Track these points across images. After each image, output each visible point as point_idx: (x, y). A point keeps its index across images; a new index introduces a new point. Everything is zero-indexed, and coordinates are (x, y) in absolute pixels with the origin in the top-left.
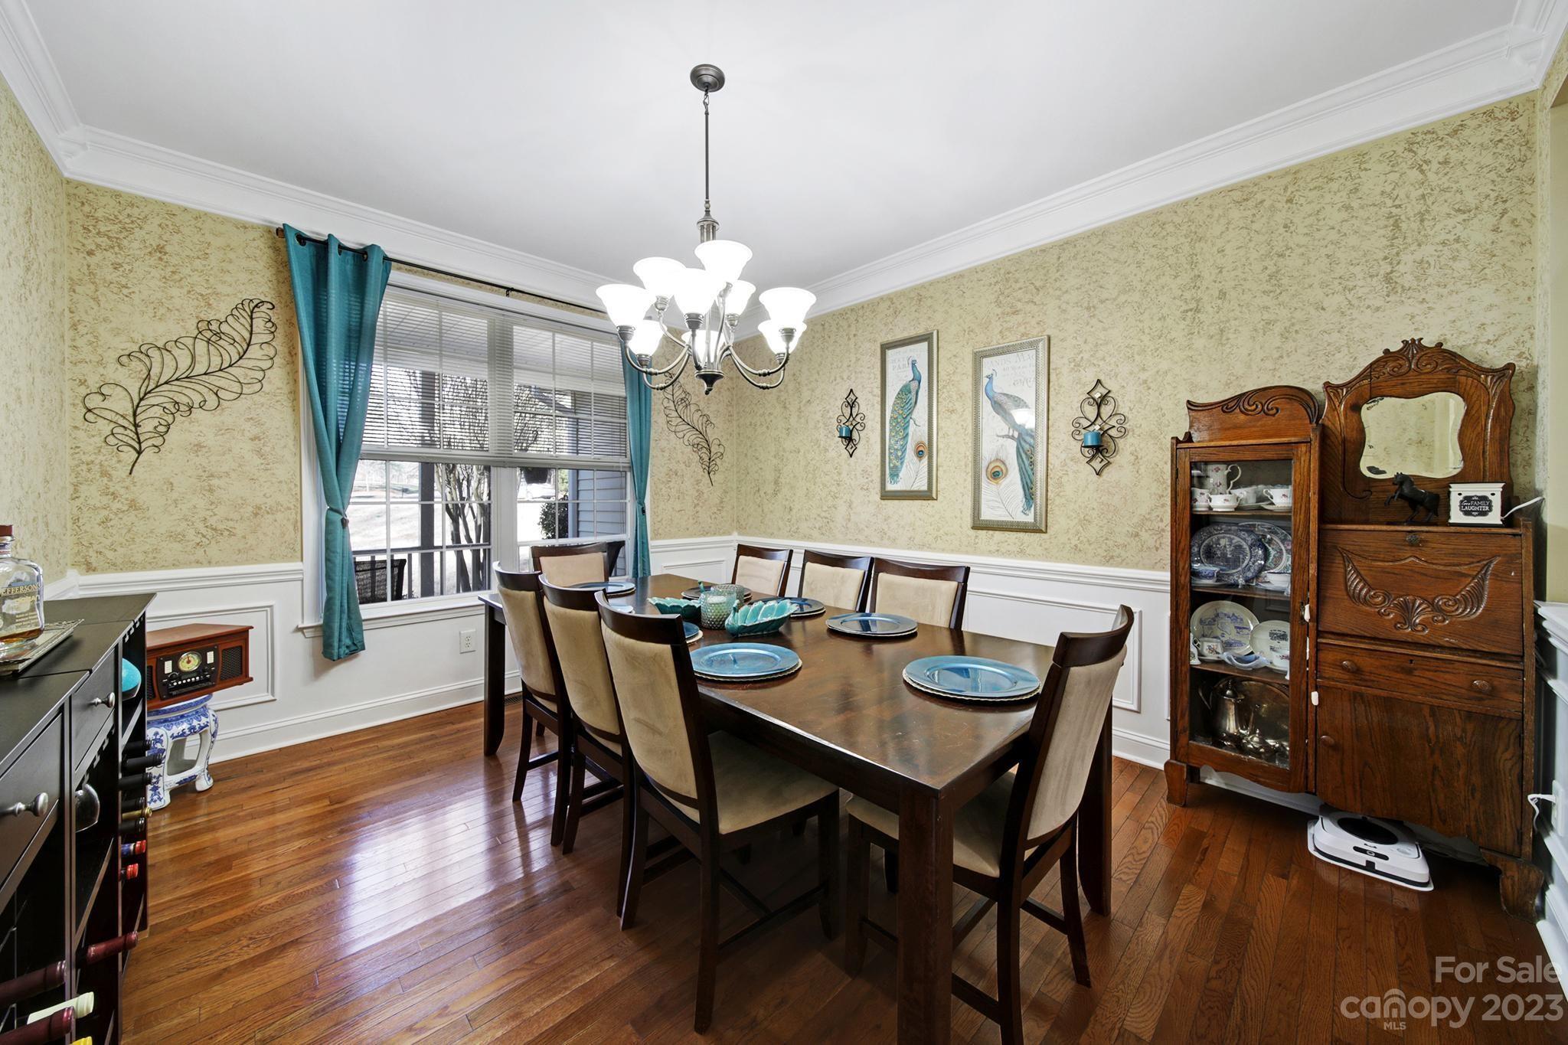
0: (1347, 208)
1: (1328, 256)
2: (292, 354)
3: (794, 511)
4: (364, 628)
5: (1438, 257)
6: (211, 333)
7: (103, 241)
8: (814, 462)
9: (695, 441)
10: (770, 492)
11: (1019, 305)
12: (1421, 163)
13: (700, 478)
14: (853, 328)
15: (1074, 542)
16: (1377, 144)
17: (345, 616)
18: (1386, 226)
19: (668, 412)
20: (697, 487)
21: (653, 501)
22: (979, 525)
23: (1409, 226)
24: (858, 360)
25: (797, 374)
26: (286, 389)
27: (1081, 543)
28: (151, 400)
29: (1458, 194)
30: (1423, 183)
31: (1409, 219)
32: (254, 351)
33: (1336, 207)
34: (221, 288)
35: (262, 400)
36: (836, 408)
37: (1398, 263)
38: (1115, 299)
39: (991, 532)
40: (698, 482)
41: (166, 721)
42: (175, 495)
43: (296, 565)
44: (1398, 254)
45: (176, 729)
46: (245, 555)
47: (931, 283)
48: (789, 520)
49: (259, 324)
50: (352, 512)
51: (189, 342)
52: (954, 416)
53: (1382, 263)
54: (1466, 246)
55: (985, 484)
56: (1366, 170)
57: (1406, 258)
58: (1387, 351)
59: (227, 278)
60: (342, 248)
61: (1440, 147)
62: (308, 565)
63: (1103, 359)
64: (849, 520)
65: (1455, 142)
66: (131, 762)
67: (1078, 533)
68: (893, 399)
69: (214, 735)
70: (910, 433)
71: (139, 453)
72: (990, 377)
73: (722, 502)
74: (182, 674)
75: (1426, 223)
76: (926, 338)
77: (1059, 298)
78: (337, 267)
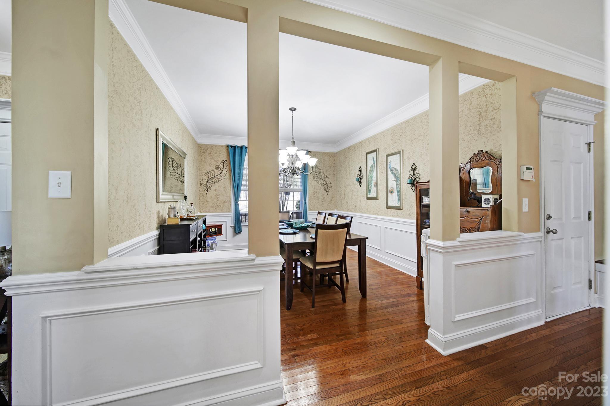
0: (469, 109)
1: (465, 124)
2: (230, 170)
3: (348, 203)
4: (242, 227)
5: (490, 124)
6: (217, 168)
7: (203, 153)
8: (352, 188)
9: (322, 183)
10: (343, 197)
11: (397, 141)
12: (486, 95)
13: (324, 193)
14: (361, 148)
15: (409, 213)
16: (476, 89)
17: (238, 224)
18: (478, 115)
19: (313, 175)
20: (323, 196)
21: (309, 200)
22: (388, 207)
23: (483, 114)
24: (362, 157)
25: (349, 162)
26: (229, 177)
27: (411, 213)
28: (209, 181)
29: (494, 104)
30: (486, 101)
31: (483, 112)
32: (224, 171)
33: (467, 109)
34: (219, 159)
35: (225, 180)
36: (356, 173)
37: (481, 126)
38: (417, 138)
39: (391, 210)
40: (323, 195)
41: (210, 240)
42: (212, 199)
43: (230, 213)
44: (481, 123)
45: (212, 241)
46: (222, 211)
47: (377, 134)
48: (347, 206)
49: (225, 165)
50: (239, 203)
51: (214, 170)
52: (383, 174)
53: (477, 126)
54: (496, 120)
55: (389, 194)
56: (473, 97)
57: (483, 124)
58: (475, 154)
59: (220, 157)
60: (238, 147)
61: (490, 90)
62: (232, 213)
63: (415, 157)
64: (360, 206)
65: (493, 88)
66: (204, 238)
67: (410, 210)
68: (369, 169)
69: (217, 244)
70: (373, 179)
71: (207, 191)
72: (390, 162)
73: (331, 200)
74: (212, 232)
75: (487, 113)
76: (376, 151)
77: (405, 138)
78: (237, 151)
